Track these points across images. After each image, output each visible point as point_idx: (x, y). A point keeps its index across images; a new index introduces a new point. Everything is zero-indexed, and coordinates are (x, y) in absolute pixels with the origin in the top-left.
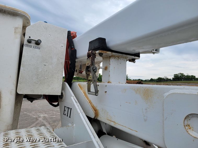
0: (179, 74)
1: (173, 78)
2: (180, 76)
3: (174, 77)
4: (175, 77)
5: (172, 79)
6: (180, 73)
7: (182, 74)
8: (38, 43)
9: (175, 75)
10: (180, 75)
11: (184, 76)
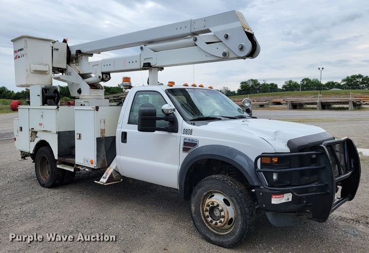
0: (249, 80)
1: (239, 91)
2: (252, 86)
3: (240, 88)
4: (242, 87)
5: (236, 92)
6: (252, 80)
7: (255, 81)
8: (57, 49)
9: (242, 83)
10: (251, 84)
11: (259, 84)
